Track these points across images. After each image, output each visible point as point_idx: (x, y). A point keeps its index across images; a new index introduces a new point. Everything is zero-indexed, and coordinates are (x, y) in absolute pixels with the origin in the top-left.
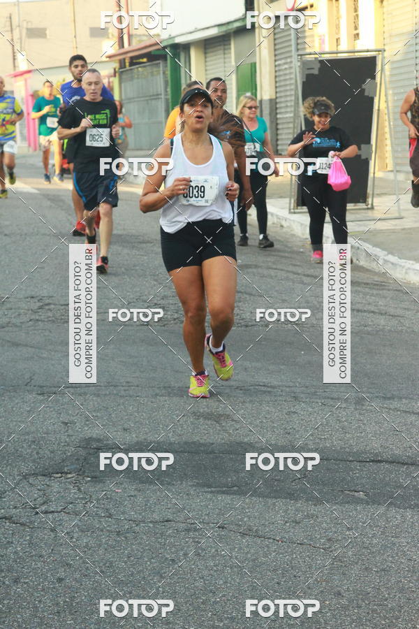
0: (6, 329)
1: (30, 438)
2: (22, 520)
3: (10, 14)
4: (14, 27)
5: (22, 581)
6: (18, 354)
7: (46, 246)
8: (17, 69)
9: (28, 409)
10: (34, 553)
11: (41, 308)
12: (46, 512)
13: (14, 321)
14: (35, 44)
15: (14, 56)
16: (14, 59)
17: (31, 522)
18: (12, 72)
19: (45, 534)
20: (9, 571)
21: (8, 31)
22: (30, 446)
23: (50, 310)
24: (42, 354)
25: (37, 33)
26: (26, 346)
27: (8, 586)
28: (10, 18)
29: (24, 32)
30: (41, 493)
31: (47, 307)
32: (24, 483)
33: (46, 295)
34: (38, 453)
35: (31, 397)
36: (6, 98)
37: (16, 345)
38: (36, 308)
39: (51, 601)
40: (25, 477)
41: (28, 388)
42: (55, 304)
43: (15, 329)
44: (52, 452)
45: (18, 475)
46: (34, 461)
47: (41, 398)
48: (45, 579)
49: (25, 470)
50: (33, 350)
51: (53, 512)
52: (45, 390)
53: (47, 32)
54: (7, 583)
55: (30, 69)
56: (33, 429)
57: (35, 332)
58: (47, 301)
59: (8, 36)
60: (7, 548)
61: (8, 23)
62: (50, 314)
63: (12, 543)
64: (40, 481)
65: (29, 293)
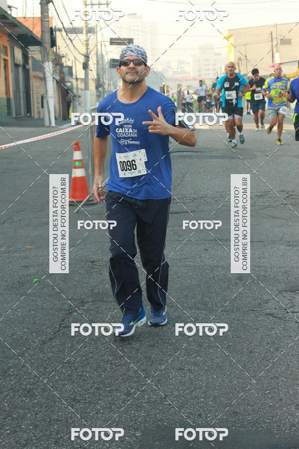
0: (269, 209)
1: (283, 270)
2: (280, 316)
3: (272, 32)
4: (273, 39)
5: (280, 350)
6: (275, 223)
7: (291, 162)
8: (274, 62)
9: (281, 254)
10: (286, 335)
11: (287, 197)
12: (293, 312)
13: (272, 204)
14: (284, 48)
15: (273, 55)
16: (273, 57)
17: (284, 317)
18: (272, 64)
19: (292, 324)
20: (272, 344)
21: (270, 41)
22: (283, 275)
23: (292, 198)
24: (289, 223)
25: (286, 42)
26: (280, 218)
27: (272, 352)
28: (272, 34)
29: (279, 41)
30: (290, 301)
31: (291, 197)
32: (280, 295)
33: (291, 190)
34: (287, 279)
35: (282, 247)
36: (282, 80)
37: (274, 218)
38: (285, 197)
39: (297, 362)
40: (280, 292)
41: (281, 242)
42: (296, 195)
43: (273, 209)
44: (295, 279)
45: (276, 291)
46: (285, 283)
47: (288, 248)
48: (293, 350)
49: (280, 288)
50: (284, 221)
51: (296, 312)
52: (291, 243)
53: (292, 41)
54: (272, 350)
55: (282, 62)
56: (285, 265)
57: (285, 211)
58: (291, 194)
59: (270, 44)
60: (271, 331)
61: (270, 37)
62: (293, 201)
63: (274, 328)
64: (289, 295)
65: (281, 189)
